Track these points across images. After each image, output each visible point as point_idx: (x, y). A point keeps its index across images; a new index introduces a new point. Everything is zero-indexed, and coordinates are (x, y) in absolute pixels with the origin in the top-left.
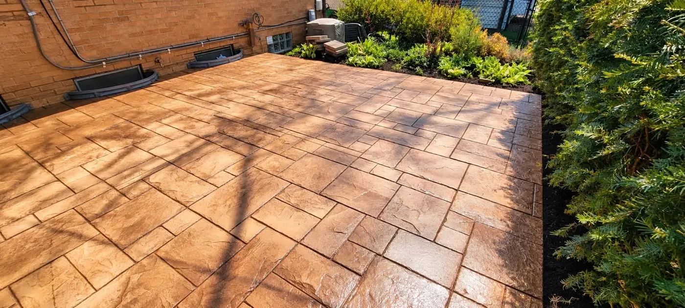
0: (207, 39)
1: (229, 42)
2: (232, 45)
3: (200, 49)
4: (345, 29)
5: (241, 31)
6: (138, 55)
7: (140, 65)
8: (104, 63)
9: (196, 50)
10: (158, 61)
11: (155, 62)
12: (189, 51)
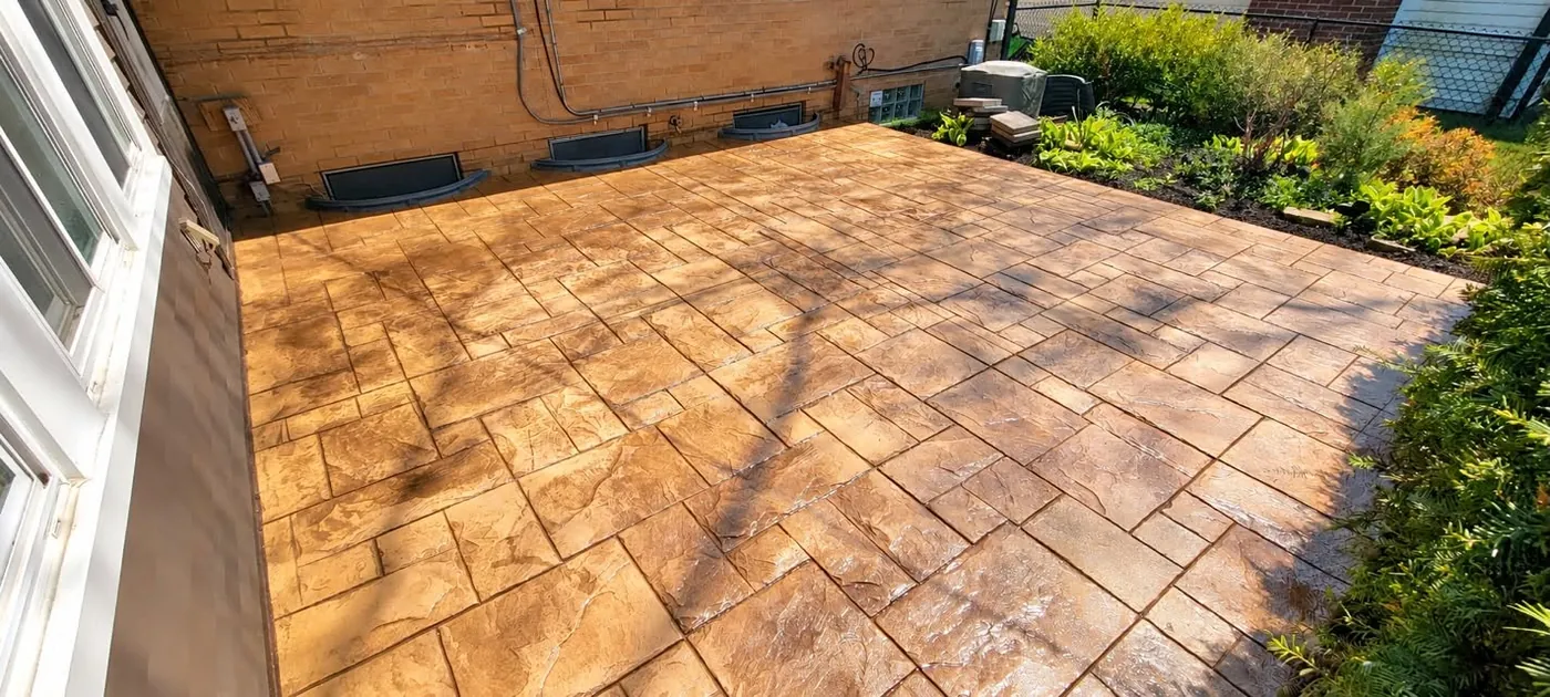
0: (763, 89)
1: (798, 97)
2: (803, 103)
3: (747, 106)
4: (1047, 87)
5: (824, 76)
6: (647, 108)
7: (645, 126)
8: (596, 117)
9: (740, 106)
10: (675, 121)
11: (670, 122)
12: (727, 108)
